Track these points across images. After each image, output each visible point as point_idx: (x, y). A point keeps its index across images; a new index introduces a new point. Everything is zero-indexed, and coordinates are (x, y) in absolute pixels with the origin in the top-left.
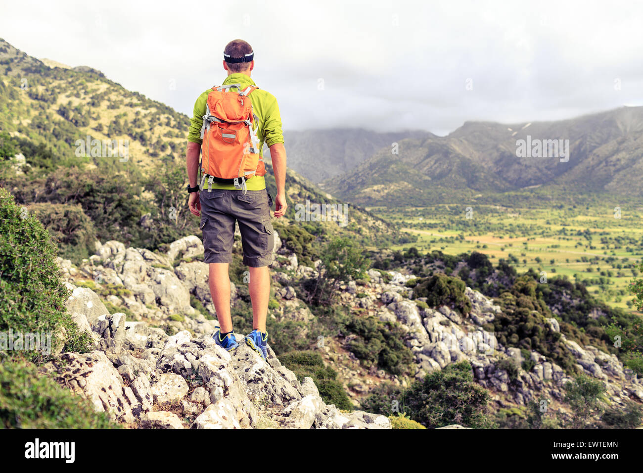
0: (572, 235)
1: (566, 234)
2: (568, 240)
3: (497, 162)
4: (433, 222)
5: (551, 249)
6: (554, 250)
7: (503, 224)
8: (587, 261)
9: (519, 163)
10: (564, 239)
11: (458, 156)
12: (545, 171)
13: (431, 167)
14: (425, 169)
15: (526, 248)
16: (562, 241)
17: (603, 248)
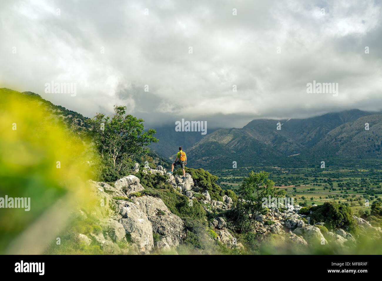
0: (320, 182)
1: (317, 182)
2: (319, 185)
3: (273, 142)
4: (239, 178)
5: (310, 191)
6: (312, 191)
7: (280, 178)
8: (332, 198)
9: (286, 142)
10: (317, 185)
11: (250, 138)
12: (301, 145)
13: (235, 146)
14: (232, 146)
15: (295, 191)
16: (315, 186)
17: (340, 190)
